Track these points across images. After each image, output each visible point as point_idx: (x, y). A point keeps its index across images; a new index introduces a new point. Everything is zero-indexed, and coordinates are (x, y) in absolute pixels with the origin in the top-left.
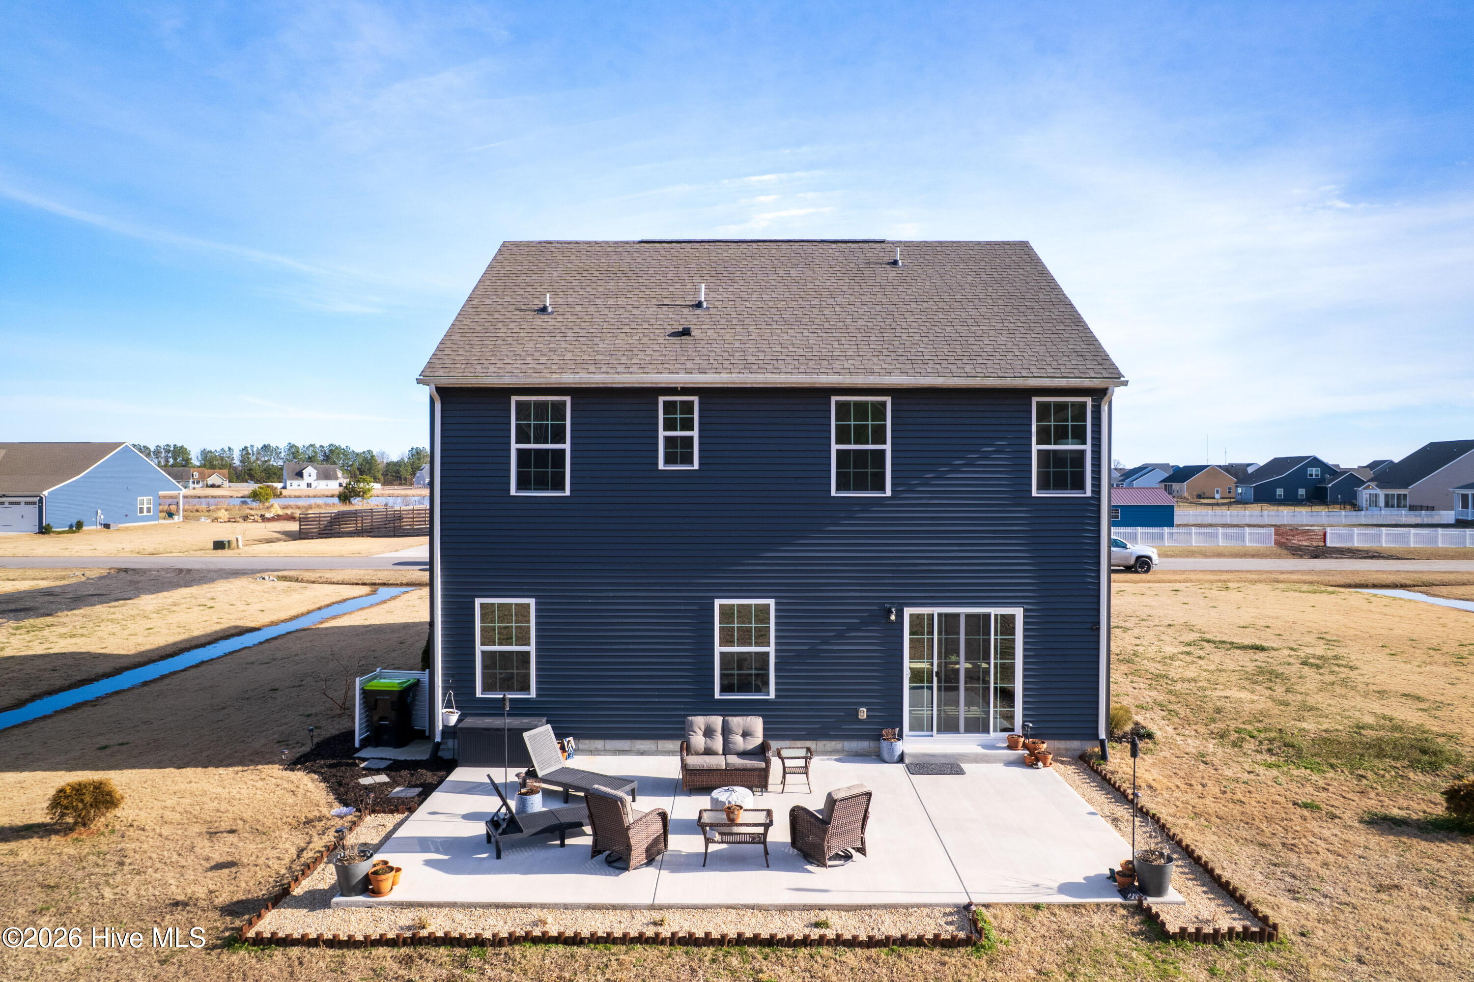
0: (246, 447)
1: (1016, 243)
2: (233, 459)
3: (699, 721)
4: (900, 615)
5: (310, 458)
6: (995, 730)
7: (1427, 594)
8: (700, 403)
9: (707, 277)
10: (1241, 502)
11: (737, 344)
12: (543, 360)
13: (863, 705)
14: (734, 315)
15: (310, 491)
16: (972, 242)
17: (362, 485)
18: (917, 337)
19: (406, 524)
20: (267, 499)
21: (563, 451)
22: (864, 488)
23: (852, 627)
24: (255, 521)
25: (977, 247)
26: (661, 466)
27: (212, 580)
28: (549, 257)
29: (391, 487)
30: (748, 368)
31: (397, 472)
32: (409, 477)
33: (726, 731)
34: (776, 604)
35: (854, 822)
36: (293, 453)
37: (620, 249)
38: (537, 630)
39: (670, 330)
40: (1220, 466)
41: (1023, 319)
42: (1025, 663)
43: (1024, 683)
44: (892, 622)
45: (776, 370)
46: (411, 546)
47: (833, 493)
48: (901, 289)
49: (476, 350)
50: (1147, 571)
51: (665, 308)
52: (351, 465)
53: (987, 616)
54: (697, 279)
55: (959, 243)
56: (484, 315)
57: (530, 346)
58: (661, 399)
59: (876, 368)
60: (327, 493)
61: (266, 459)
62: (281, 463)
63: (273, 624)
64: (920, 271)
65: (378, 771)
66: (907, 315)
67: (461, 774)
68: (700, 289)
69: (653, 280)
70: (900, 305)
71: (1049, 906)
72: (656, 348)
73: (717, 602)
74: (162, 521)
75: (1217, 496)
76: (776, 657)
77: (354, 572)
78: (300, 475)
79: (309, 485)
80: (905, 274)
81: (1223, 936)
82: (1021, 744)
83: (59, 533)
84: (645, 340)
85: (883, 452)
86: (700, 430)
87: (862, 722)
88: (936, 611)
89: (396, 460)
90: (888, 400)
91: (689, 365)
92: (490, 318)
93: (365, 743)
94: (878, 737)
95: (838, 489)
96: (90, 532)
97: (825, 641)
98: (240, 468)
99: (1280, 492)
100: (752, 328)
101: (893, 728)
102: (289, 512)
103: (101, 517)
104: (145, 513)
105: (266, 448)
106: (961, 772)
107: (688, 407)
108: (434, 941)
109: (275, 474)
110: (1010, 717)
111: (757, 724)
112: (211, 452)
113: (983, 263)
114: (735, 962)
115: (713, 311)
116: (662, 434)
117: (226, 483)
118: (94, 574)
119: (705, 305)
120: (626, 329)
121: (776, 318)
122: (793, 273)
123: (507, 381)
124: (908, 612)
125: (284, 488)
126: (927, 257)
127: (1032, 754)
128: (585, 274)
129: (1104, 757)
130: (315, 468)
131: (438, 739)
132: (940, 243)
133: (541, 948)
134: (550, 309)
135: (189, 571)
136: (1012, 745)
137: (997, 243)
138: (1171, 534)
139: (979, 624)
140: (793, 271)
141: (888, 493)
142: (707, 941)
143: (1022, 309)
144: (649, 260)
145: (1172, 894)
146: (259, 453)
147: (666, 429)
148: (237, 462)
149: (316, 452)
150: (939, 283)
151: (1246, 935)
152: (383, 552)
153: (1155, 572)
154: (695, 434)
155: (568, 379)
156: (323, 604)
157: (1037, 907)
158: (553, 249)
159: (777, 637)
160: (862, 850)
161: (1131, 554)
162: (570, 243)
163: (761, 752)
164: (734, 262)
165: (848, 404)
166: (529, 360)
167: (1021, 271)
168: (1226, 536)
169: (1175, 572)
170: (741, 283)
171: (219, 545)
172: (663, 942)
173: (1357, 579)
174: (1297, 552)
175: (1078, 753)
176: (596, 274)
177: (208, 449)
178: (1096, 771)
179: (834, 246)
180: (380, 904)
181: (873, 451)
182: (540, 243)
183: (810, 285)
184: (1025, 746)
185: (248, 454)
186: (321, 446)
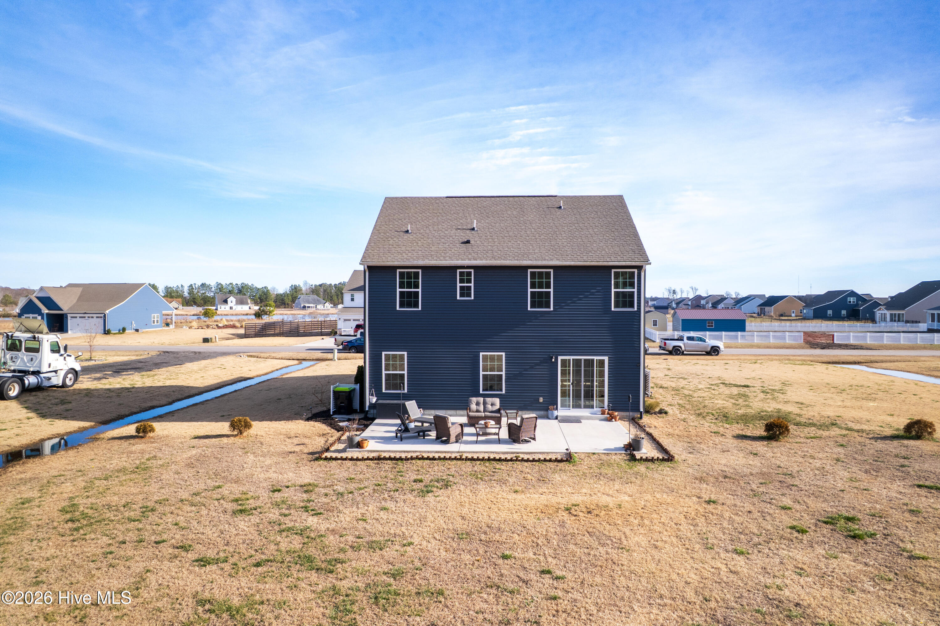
0: (191, 285)
1: (616, 196)
2: (184, 292)
3: (474, 400)
4: (557, 359)
5: (230, 291)
6: (596, 407)
7: (868, 366)
8: (474, 272)
9: (477, 215)
10: (805, 319)
11: (489, 248)
12: (410, 254)
13: (541, 396)
14: (488, 234)
15: (231, 312)
16: (596, 196)
17: (268, 308)
18: (565, 244)
19: (302, 330)
20: (212, 316)
21: (418, 292)
22: (542, 307)
23: (537, 364)
24: (213, 328)
25: (599, 199)
26: (458, 298)
27: (215, 357)
28: (407, 205)
29: (280, 309)
30: (494, 258)
31: (283, 300)
32: (290, 303)
33: (485, 403)
34: (506, 354)
35: (531, 428)
36: (220, 289)
37: (438, 201)
38: (408, 365)
39: (461, 241)
40: (795, 296)
41: (612, 235)
42: (609, 380)
43: (609, 388)
44: (553, 362)
45: (505, 259)
46: (311, 341)
47: (529, 309)
48: (561, 220)
49: (381, 250)
50: (717, 355)
51: (459, 231)
52: (255, 296)
53: (593, 360)
54: (472, 216)
55: (591, 196)
56: (382, 234)
57: (403, 248)
58: (458, 271)
59: (547, 258)
60: (243, 313)
61: (204, 292)
62: (212, 294)
63: (258, 376)
64: (571, 212)
65: (344, 421)
66: (563, 233)
67: (377, 421)
68: (474, 222)
69: (453, 216)
70: (560, 228)
71: (598, 454)
72: (456, 249)
73: (481, 354)
74: (164, 328)
75: (793, 315)
76: (506, 376)
77: (287, 353)
78: (226, 301)
79: (231, 308)
80: (564, 213)
81: (655, 460)
82: (607, 413)
83: (115, 334)
84: (451, 245)
85: (550, 292)
86: (474, 283)
87: (541, 403)
88: (572, 358)
89: (282, 293)
90: (552, 271)
91: (470, 257)
92: (385, 235)
93: (334, 413)
94: (547, 410)
95: (531, 307)
96: (129, 334)
97: (526, 370)
98: (188, 298)
99: (830, 312)
100: (496, 240)
101: (554, 406)
102: (231, 323)
103: (134, 326)
104: (156, 323)
105: (203, 285)
106: (581, 422)
107: (469, 274)
108: (385, 459)
109: (209, 301)
110: (603, 402)
111: (497, 401)
112: (171, 288)
113: (600, 207)
114: (487, 465)
115: (479, 232)
116: (459, 285)
117: (181, 307)
118: (154, 353)
119: (476, 229)
120: (443, 240)
121: (506, 235)
122: (515, 213)
123: (396, 263)
124: (560, 358)
125: (216, 309)
126: (575, 204)
127: (611, 416)
128: (423, 214)
129: (641, 418)
130: (235, 298)
131: (367, 409)
132: (582, 196)
133: (422, 461)
134: (410, 231)
135: (200, 353)
136: (603, 413)
137: (608, 196)
138: (742, 336)
139: (589, 363)
140: (514, 212)
141: (552, 309)
142: (478, 459)
143: (613, 230)
144: (451, 206)
145: (644, 450)
146: (199, 288)
147: (460, 283)
148: (186, 294)
149: (233, 288)
150: (578, 217)
151: (663, 460)
152: (297, 344)
153: (722, 355)
154: (472, 285)
155: (421, 263)
156: (278, 368)
157: (594, 454)
158: (408, 201)
159: (506, 368)
160: (534, 439)
161: (708, 345)
162: (415, 198)
163: (498, 411)
164: (488, 207)
165: (535, 272)
166: (404, 254)
167: (616, 211)
168: (774, 337)
169: (733, 355)
170: (492, 218)
171: (206, 340)
172: (463, 459)
173: (834, 359)
174: (813, 345)
175: (631, 418)
176: (428, 214)
177: (169, 286)
178: (636, 423)
179: (533, 199)
180: (363, 451)
181: (545, 292)
182: (402, 198)
183: (522, 219)
184: (608, 414)
185: (193, 289)
186: (236, 284)
